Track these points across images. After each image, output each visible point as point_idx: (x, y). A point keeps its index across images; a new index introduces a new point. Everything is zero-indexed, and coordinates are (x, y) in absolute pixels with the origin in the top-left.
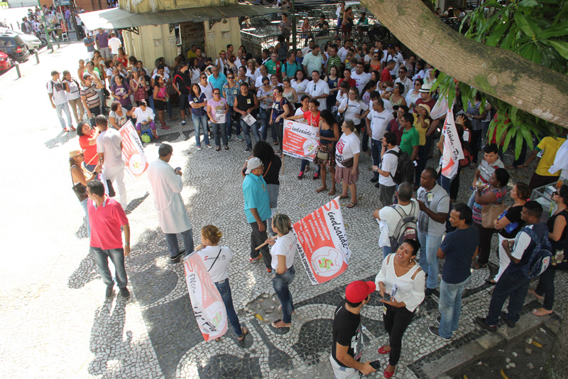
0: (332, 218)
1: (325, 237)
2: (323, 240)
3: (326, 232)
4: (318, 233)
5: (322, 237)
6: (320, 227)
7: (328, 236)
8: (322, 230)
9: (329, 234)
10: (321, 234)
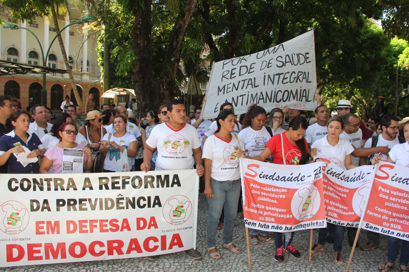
0: (266, 177)
1: (283, 193)
2: (284, 196)
3: (277, 190)
4: (274, 199)
5: (281, 196)
6: (269, 192)
7: (283, 191)
8: (272, 193)
9: (281, 188)
10: (276, 196)
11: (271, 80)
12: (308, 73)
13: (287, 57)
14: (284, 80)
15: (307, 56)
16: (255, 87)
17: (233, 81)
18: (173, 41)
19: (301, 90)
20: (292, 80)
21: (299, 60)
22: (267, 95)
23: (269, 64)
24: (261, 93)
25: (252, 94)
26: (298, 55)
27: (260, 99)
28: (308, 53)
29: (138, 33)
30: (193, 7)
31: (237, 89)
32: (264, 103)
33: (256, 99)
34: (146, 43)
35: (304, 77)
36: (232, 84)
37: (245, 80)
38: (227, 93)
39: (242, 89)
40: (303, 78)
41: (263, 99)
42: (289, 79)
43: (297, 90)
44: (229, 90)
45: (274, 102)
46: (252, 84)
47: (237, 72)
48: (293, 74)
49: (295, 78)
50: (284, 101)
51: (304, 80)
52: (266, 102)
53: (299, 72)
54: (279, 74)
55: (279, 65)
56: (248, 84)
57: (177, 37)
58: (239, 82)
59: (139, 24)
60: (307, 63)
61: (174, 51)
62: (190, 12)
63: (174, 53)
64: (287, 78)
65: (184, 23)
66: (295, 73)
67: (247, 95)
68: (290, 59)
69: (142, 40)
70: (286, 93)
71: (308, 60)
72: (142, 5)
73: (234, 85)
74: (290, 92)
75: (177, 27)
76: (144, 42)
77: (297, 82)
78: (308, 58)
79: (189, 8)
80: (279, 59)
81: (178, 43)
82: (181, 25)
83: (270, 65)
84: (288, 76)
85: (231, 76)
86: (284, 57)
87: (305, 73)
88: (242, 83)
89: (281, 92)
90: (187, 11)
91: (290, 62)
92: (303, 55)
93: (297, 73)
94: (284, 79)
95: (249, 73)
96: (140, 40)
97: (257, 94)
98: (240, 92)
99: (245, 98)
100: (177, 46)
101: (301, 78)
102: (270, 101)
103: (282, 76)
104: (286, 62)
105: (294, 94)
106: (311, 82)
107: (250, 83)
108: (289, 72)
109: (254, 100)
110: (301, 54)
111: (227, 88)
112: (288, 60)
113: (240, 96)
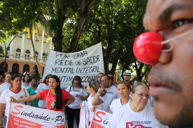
11: (80, 71)
12: (99, 66)
13: (88, 58)
16: (72, 73)
17: (61, 67)
18: (72, 44)
19: (94, 76)
20: (90, 71)
21: (94, 60)
25: (70, 77)
26: (93, 57)
28: (98, 56)
29: (55, 40)
30: (81, 27)
31: (62, 72)
34: (59, 44)
35: (96, 69)
36: (60, 68)
37: (68, 68)
38: (57, 73)
39: (65, 72)
40: (96, 70)
42: (89, 71)
43: (92, 77)
44: (58, 71)
46: (71, 71)
47: (64, 62)
49: (92, 70)
50: (85, 82)
51: (96, 71)
53: (94, 67)
54: (85, 68)
55: (84, 64)
57: (74, 42)
58: (64, 68)
59: (56, 36)
60: (98, 61)
61: (73, 48)
62: (80, 29)
63: (73, 49)
64: (88, 70)
65: (77, 35)
66: (92, 68)
67: (67, 77)
68: (89, 60)
69: (57, 43)
70: (87, 78)
71: (99, 60)
72: (57, 27)
73: (61, 69)
74: (89, 77)
75: (74, 37)
76: (58, 44)
77: (92, 72)
78: (99, 58)
79: (79, 28)
80: (84, 60)
81: (74, 45)
82: (76, 36)
83: (80, 63)
84: (89, 69)
85: (61, 64)
87: (97, 67)
88: (65, 69)
89: (85, 77)
90: (79, 29)
92: (96, 57)
94: (87, 70)
95: (70, 65)
96: (56, 43)
97: (72, 77)
98: (64, 74)
99: (66, 78)
100: (74, 46)
101: (95, 70)
103: (86, 69)
104: (87, 62)
106: (99, 72)
107: (70, 70)
108: (89, 67)
109: (70, 80)
110: (95, 57)
111: (57, 70)
112: (88, 61)
113: (64, 77)
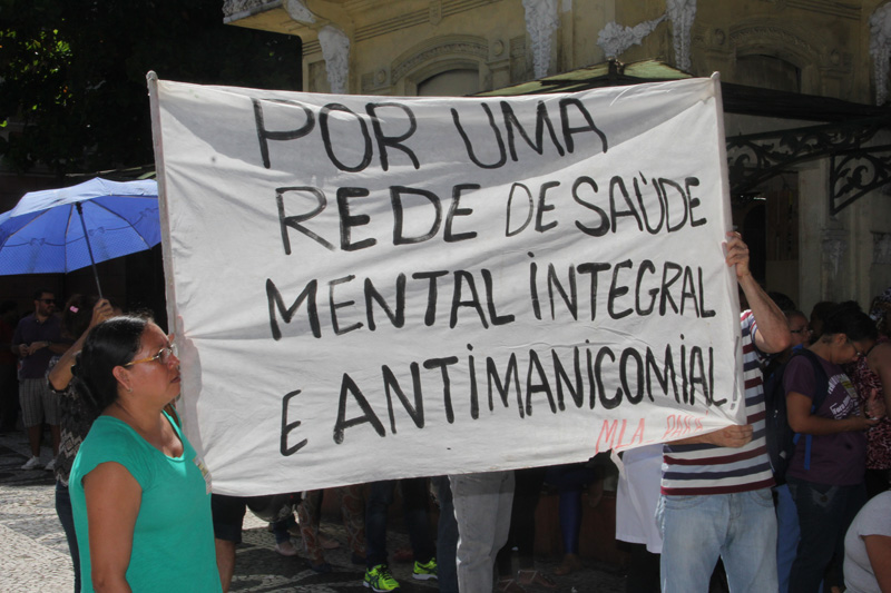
11: (563, 294)
12: (700, 270)
13: (617, 186)
14: (617, 301)
15: (695, 192)
16: (496, 320)
19: (683, 348)
21: (664, 209)
22: (559, 368)
23: (543, 208)
24: (533, 355)
25: (490, 361)
26: (658, 184)
27: (532, 389)
28: (695, 182)
31: (398, 320)
32: (554, 410)
33: (512, 385)
35: (688, 290)
36: (359, 285)
39: (428, 321)
40: (685, 295)
41: (545, 387)
43: (668, 351)
44: (347, 317)
45: (592, 405)
46: (477, 304)
48: (647, 271)
49: (653, 292)
50: (633, 401)
51: (689, 302)
52: (562, 407)
53: (669, 265)
54: (593, 269)
55: (586, 224)
56: (457, 303)
58: (402, 278)
60: (693, 224)
64: (625, 290)
66: (653, 269)
67: (463, 364)
68: (629, 202)
70: (632, 361)
71: (697, 213)
74: (644, 357)
77: (662, 313)
78: (696, 203)
83: (547, 219)
86: (604, 188)
87: (688, 269)
88: (417, 291)
89: (612, 359)
91: (633, 212)
92: (680, 189)
93: (659, 269)
94: (616, 292)
97: (513, 362)
99: (459, 373)
101: (675, 291)
102: (579, 401)
103: (604, 279)
104: (615, 214)
105: (661, 366)
106: (712, 313)
107: (466, 296)
109: (504, 394)
110: (671, 183)
111: (333, 306)
112: (621, 205)
113: (430, 364)
